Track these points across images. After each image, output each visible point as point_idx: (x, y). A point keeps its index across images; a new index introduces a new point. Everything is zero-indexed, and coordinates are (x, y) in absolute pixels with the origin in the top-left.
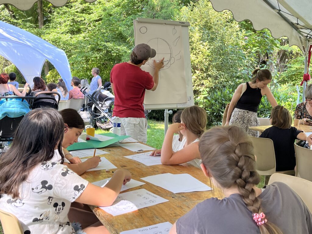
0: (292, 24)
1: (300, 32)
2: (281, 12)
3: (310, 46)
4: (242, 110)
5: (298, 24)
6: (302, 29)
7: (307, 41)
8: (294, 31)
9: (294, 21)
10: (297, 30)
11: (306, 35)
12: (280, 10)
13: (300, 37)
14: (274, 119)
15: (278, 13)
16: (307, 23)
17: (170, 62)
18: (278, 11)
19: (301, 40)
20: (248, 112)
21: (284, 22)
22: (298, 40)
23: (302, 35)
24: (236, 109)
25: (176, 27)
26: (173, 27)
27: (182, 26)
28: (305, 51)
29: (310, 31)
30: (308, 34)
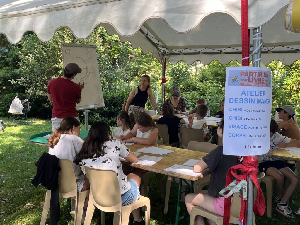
0: (154, 44)
1: (159, 49)
2: (148, 36)
3: (165, 59)
4: (136, 106)
5: (158, 44)
6: (160, 47)
7: (163, 55)
8: (155, 49)
9: (156, 42)
10: (157, 48)
11: (163, 51)
12: (147, 35)
13: (159, 53)
14: (164, 111)
15: (146, 36)
16: (165, 44)
17: (87, 75)
18: (146, 35)
19: (159, 55)
20: (139, 108)
21: (149, 42)
22: (157, 54)
23: (160, 51)
24: (131, 106)
25: (88, 49)
26: (86, 49)
27: (92, 48)
28: (162, 62)
29: (166, 49)
30: (164, 51)
